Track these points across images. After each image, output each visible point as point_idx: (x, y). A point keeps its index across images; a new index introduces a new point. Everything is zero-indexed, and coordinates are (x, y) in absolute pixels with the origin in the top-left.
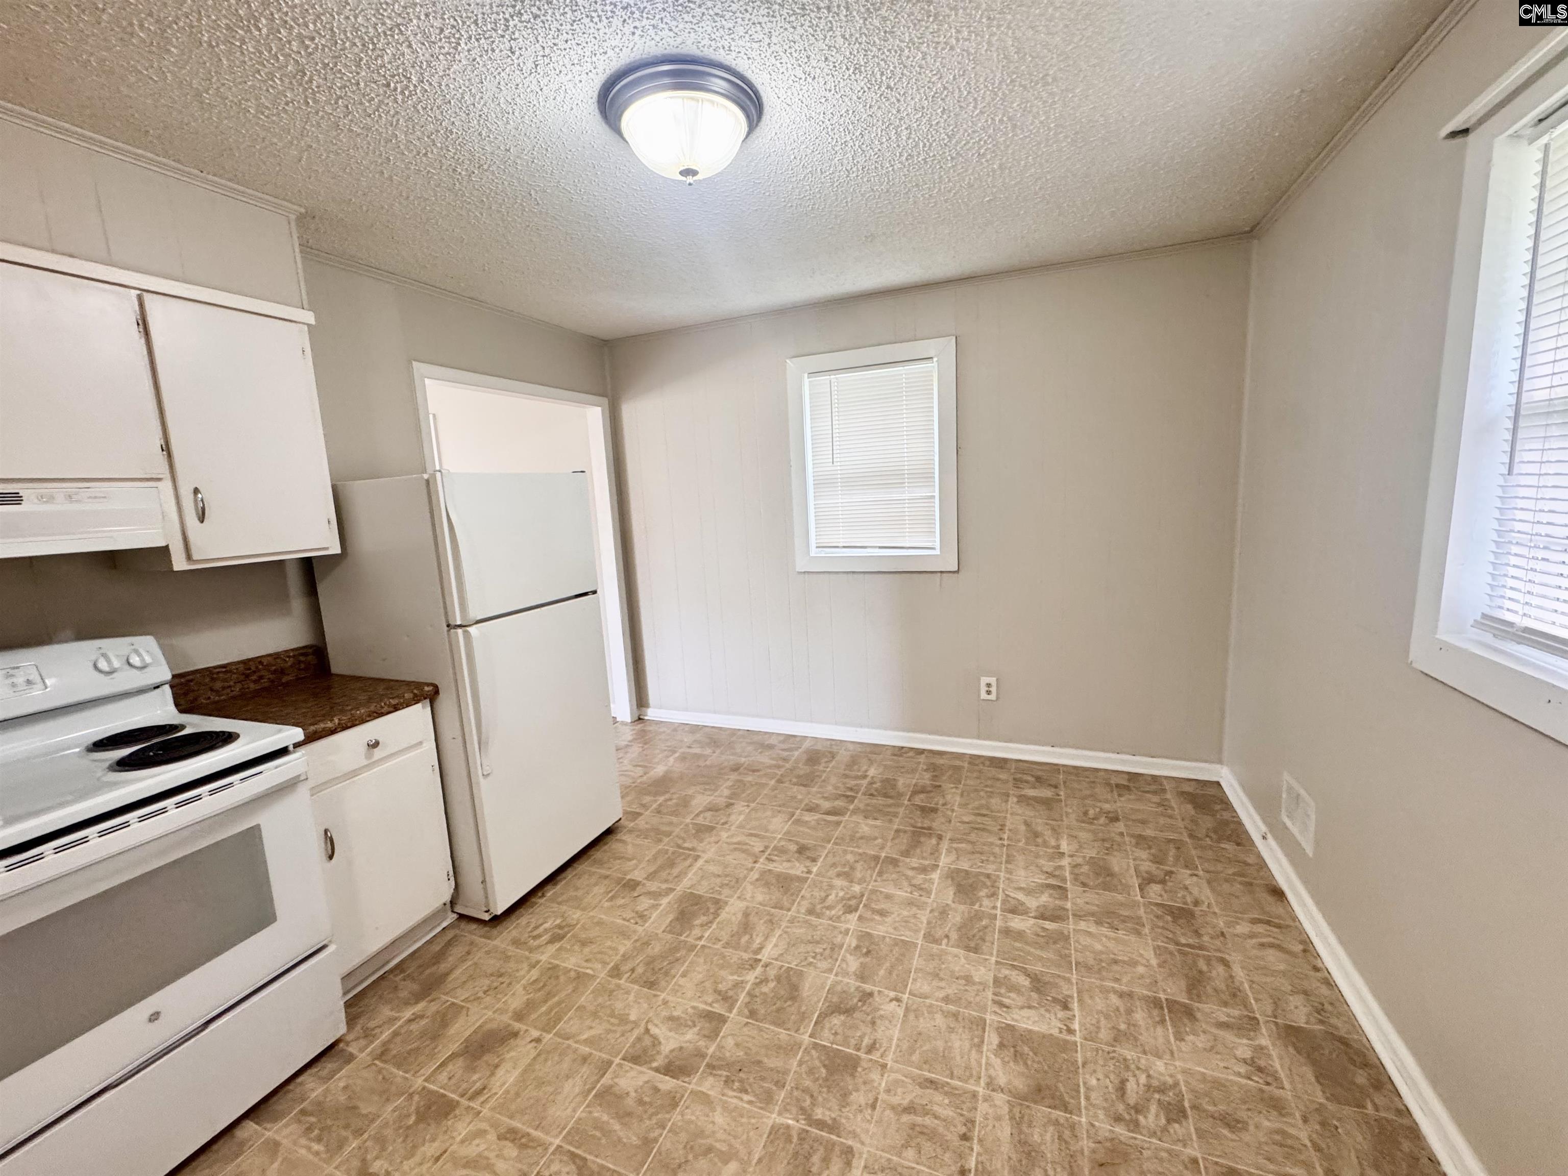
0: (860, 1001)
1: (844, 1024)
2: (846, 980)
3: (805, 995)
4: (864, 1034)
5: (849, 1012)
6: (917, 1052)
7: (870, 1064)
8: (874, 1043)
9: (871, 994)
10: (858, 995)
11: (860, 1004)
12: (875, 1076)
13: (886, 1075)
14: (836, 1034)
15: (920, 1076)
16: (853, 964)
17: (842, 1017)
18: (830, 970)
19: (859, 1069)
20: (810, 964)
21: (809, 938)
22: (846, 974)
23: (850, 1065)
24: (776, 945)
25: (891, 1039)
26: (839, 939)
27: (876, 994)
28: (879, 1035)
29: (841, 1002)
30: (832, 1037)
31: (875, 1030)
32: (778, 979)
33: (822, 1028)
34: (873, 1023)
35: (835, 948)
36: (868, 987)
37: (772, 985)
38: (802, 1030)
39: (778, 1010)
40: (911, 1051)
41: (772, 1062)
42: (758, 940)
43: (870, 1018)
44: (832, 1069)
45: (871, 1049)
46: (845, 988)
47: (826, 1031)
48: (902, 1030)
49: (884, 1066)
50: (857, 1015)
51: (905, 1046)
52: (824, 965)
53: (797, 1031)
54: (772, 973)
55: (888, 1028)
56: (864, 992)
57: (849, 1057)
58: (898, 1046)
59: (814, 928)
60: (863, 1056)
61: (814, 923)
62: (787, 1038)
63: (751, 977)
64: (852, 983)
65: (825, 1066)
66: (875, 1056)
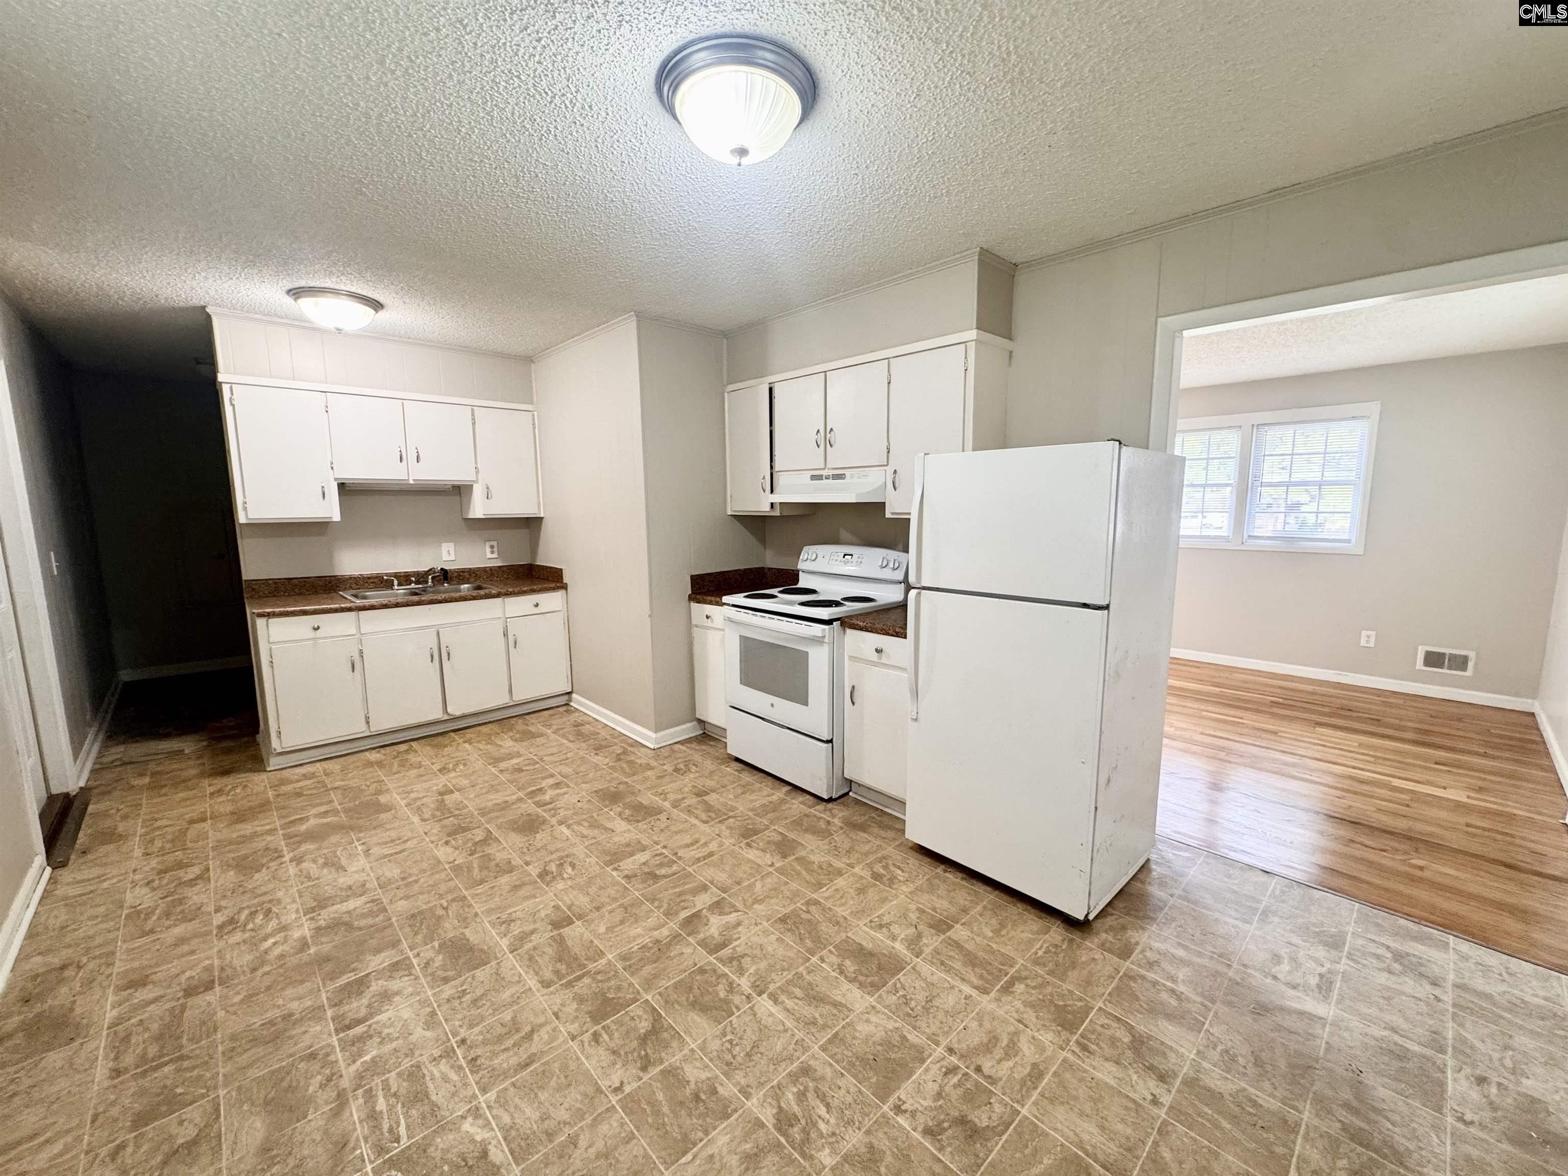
0: (647, 1054)
1: (635, 1029)
2: (679, 1056)
3: (691, 1014)
4: (611, 1038)
5: (644, 1040)
6: (558, 1071)
7: (584, 1029)
8: (597, 1042)
9: (644, 1069)
10: (653, 1057)
11: (643, 1053)
12: (574, 1028)
13: (566, 1034)
14: (633, 1019)
15: (539, 1059)
16: (694, 1074)
17: (643, 1031)
18: (703, 1048)
19: (588, 1020)
20: (724, 1034)
21: (762, 1050)
22: (685, 1060)
23: (597, 1016)
24: (771, 1015)
25: (587, 1058)
26: (739, 1077)
27: (641, 1074)
28: (601, 1051)
29: (657, 1039)
30: (632, 1014)
31: (608, 1050)
32: (727, 1002)
33: (645, 1011)
34: (614, 1052)
35: (729, 1068)
36: (655, 1071)
37: (722, 994)
38: (657, 996)
39: (691, 988)
40: (564, 1068)
41: (648, 970)
42: (789, 1004)
43: (622, 1053)
44: (606, 1001)
45: (596, 1037)
46: (671, 1050)
47: (641, 1013)
48: (587, 1073)
49: (573, 1038)
50: (635, 1044)
51: (573, 1066)
52: (715, 1045)
53: (660, 994)
54: (736, 999)
55: (599, 1061)
56: (654, 1064)
57: (605, 1016)
58: (578, 1059)
59: (776, 1062)
60: (595, 1028)
61: (783, 1065)
62: (661, 985)
63: (744, 983)
64: (673, 1058)
65: (614, 998)
66: (587, 1037)
